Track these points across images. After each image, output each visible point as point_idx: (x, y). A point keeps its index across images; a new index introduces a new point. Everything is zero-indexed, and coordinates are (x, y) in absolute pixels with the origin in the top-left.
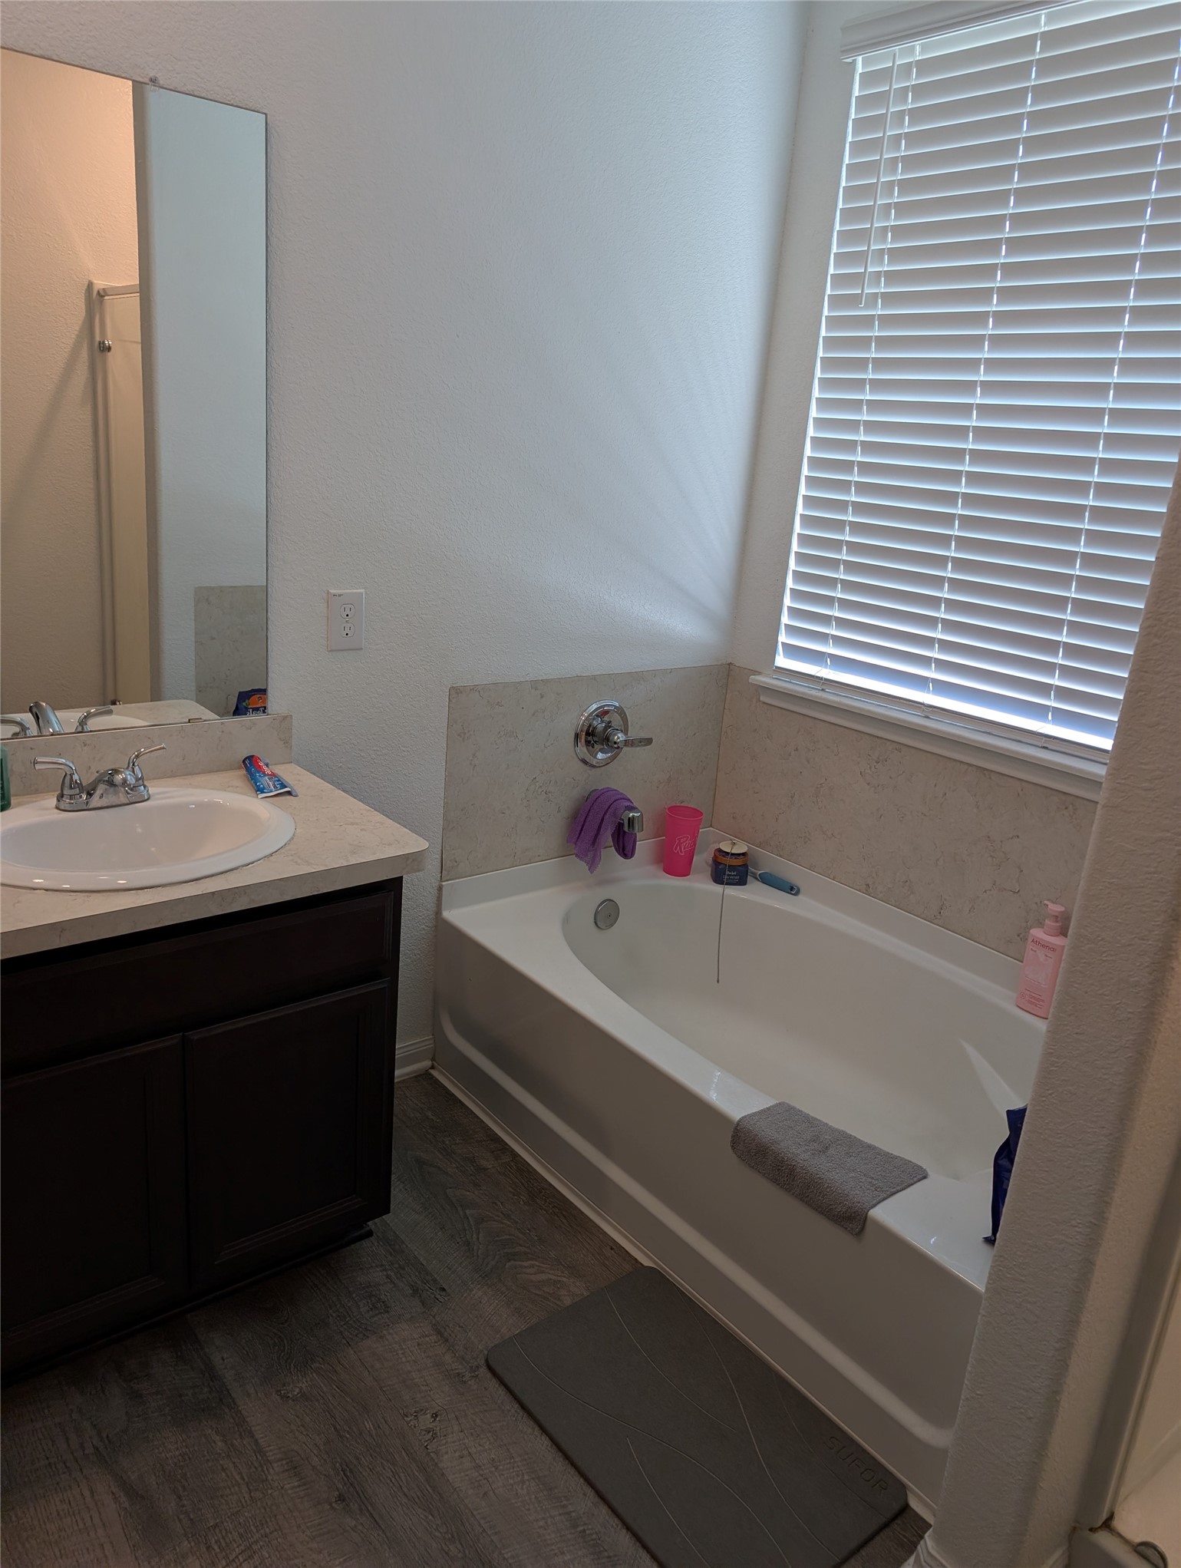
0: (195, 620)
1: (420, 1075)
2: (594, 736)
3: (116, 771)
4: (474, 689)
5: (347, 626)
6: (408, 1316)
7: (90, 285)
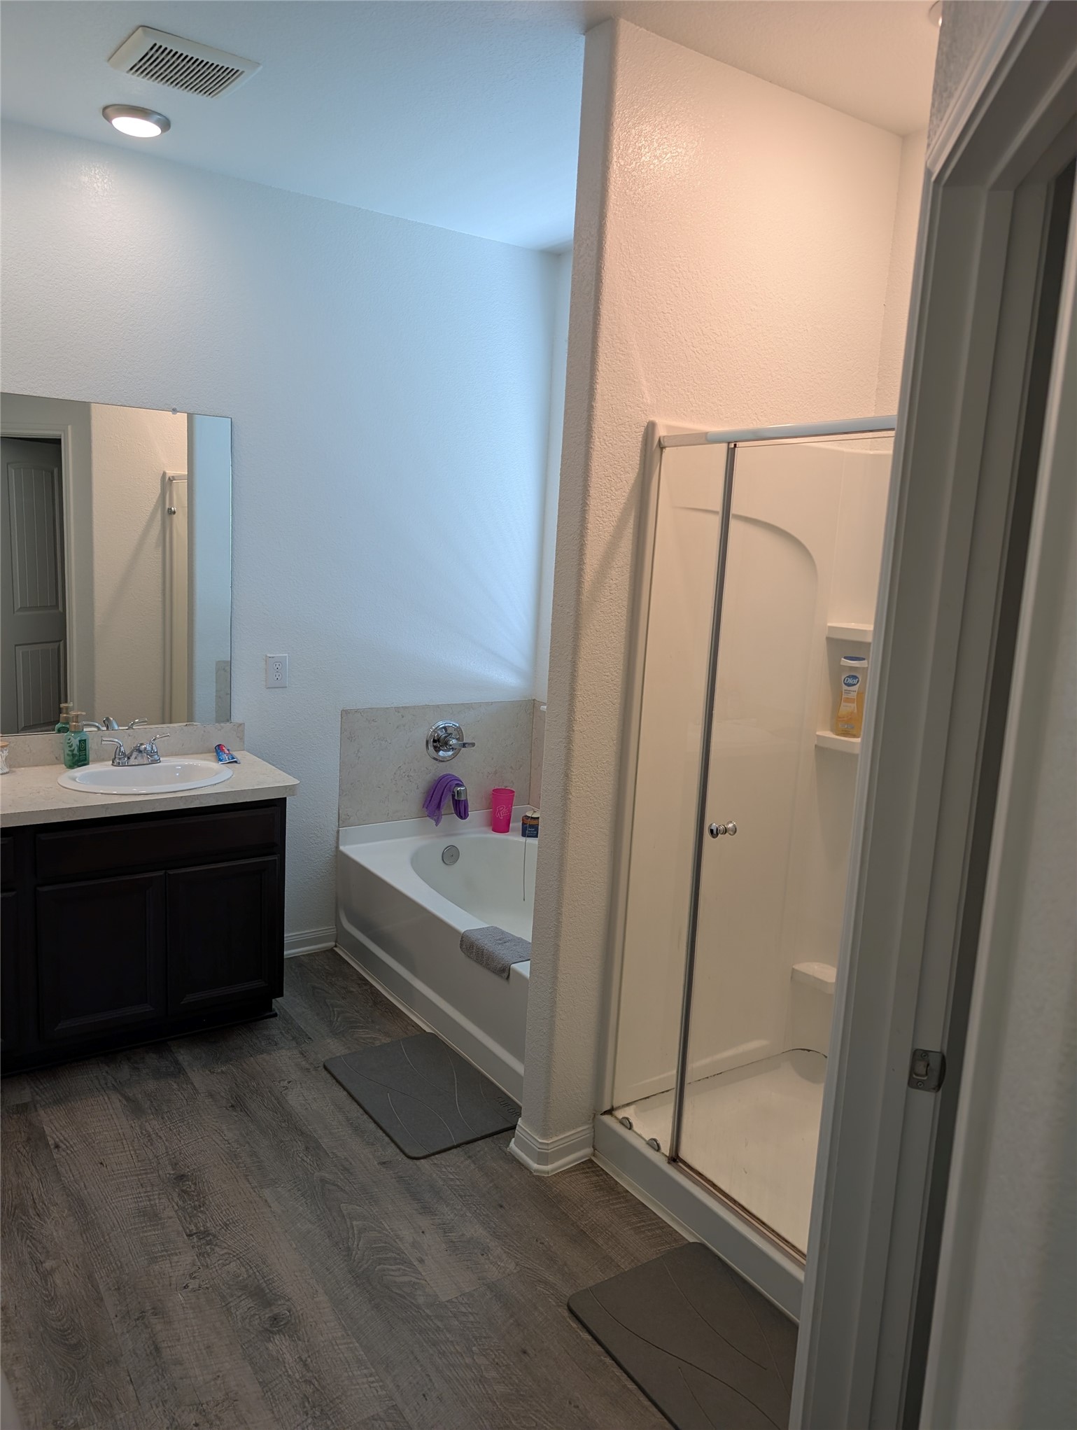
0: (216, 682)
1: (327, 950)
2: (438, 743)
3: (142, 744)
4: (357, 711)
5: (277, 674)
6: (287, 1047)
7: (164, 474)
